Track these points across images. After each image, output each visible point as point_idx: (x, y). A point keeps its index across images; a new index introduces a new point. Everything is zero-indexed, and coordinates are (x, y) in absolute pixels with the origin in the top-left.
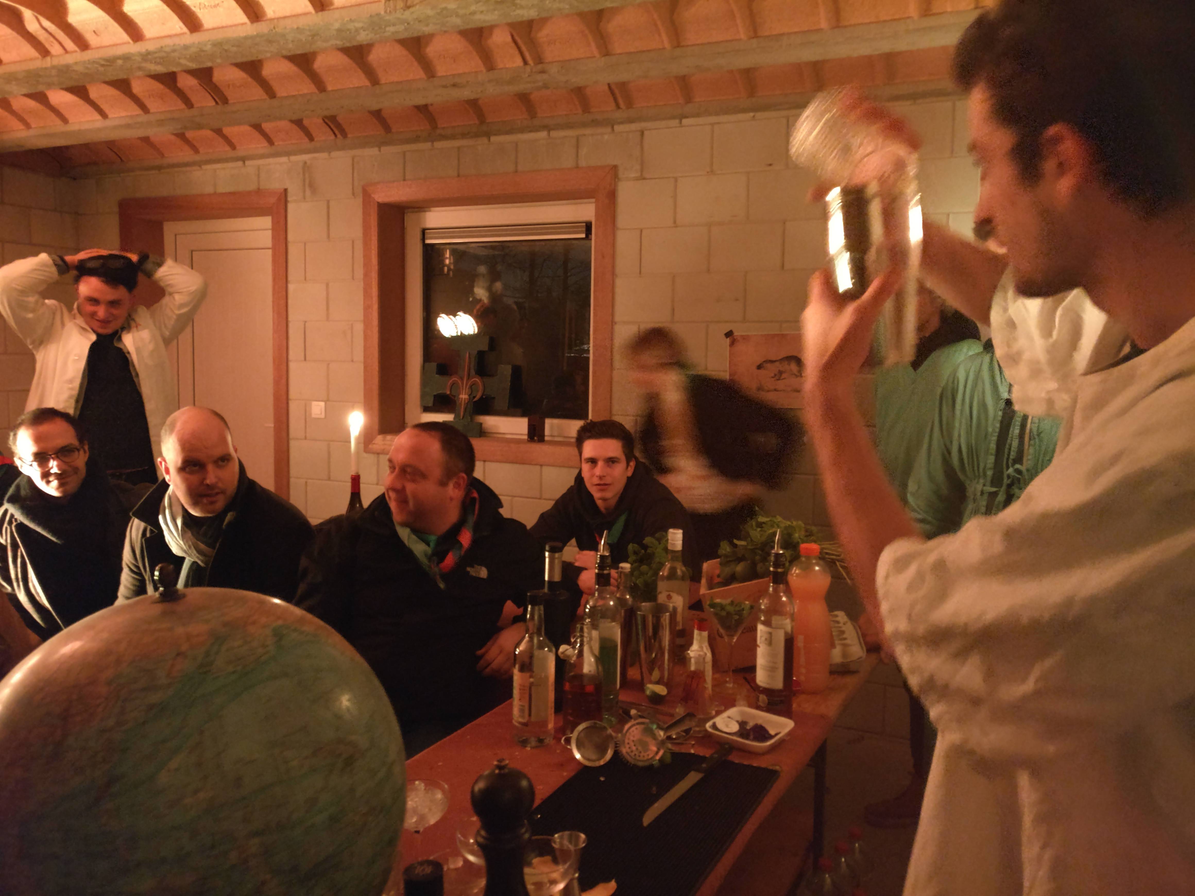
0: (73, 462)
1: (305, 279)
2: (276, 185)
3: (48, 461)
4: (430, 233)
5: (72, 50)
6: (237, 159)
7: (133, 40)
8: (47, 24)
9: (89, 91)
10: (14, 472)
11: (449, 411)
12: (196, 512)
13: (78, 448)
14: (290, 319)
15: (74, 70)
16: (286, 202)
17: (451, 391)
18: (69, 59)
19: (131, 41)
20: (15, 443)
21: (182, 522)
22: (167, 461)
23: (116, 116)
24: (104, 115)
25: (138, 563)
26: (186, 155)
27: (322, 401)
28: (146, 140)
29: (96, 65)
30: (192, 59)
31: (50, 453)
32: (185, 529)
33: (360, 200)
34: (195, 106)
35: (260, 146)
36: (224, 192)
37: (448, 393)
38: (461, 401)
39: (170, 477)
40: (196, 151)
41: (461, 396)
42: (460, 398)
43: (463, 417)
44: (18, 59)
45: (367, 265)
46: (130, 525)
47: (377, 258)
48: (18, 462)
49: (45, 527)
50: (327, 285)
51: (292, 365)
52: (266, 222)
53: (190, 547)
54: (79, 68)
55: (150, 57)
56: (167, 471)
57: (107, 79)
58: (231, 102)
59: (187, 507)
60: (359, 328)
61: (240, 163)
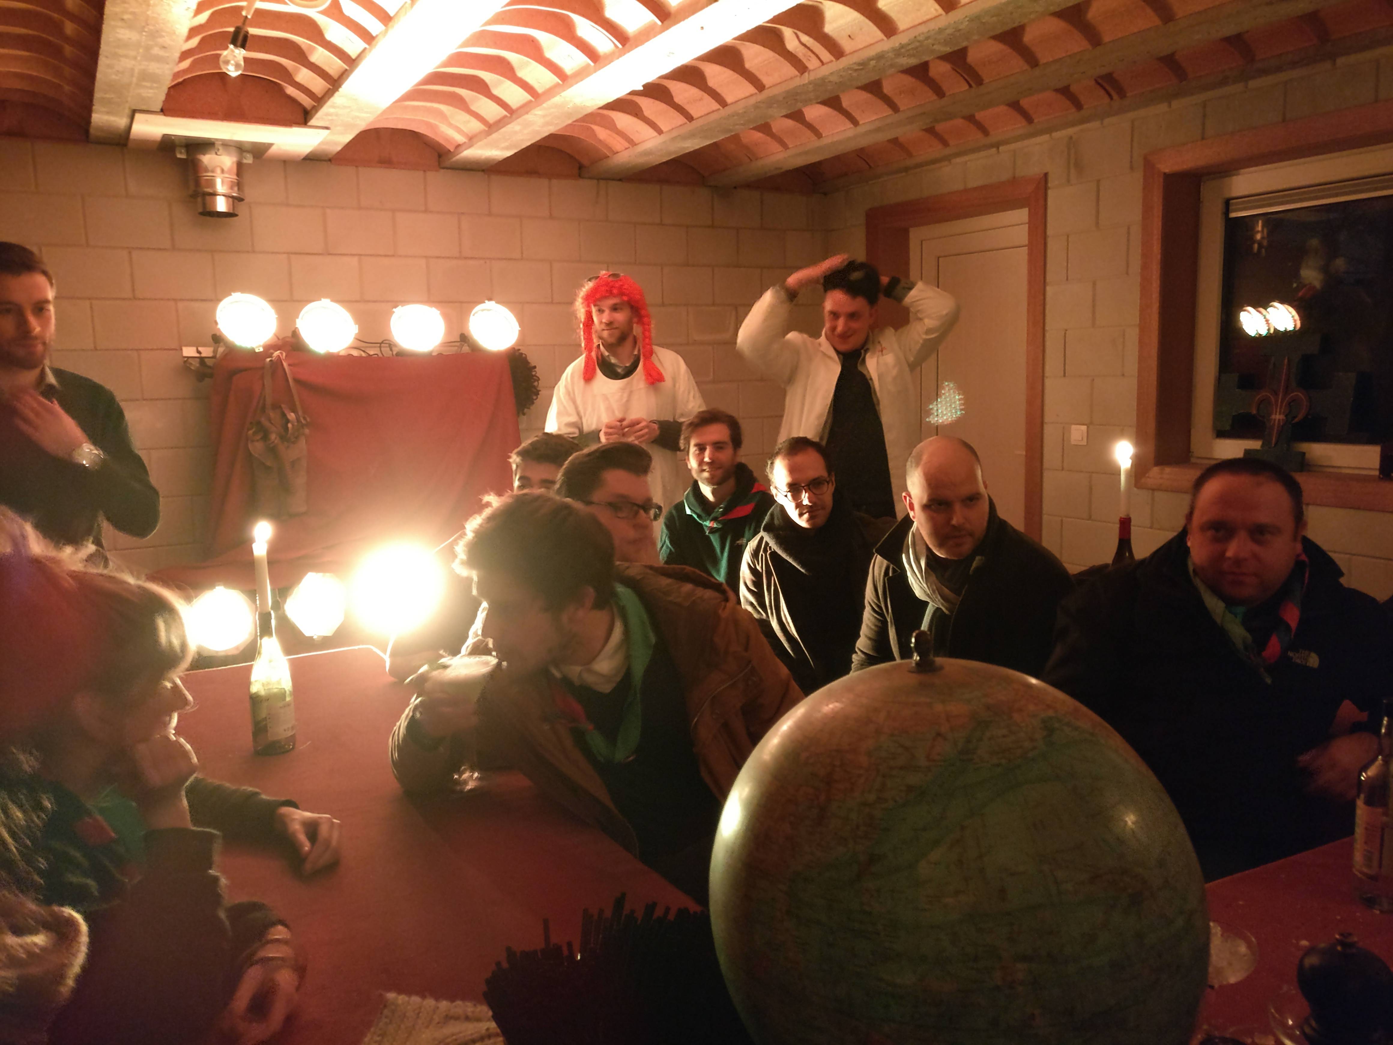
0: (821, 494)
1: (1067, 279)
2: (1034, 170)
3: (800, 492)
4: (1237, 204)
5: (828, 60)
6: (992, 146)
7: (886, 36)
8: (805, 38)
9: (842, 100)
10: (769, 500)
11: (1254, 437)
12: (942, 554)
13: (828, 480)
14: (1047, 328)
15: (830, 82)
16: (1046, 189)
17: (1258, 410)
18: (824, 71)
19: (885, 38)
20: (771, 472)
21: (925, 563)
22: (912, 496)
23: (867, 121)
24: (855, 122)
25: (880, 602)
26: (936, 150)
27: (1083, 424)
28: (895, 141)
29: (850, 72)
30: (946, 43)
31: (803, 485)
32: (929, 571)
33: (1139, 175)
34: (947, 94)
35: (1019, 126)
36: (975, 186)
37: (1254, 412)
38: (1274, 424)
39: (914, 513)
40: (945, 143)
41: (1273, 417)
42: (1272, 419)
43: (1276, 444)
44: (779, 80)
45: (1145, 255)
46: (873, 561)
47: (1160, 245)
48: (773, 491)
49: (795, 559)
50: (1094, 284)
51: (1048, 382)
52: (1022, 215)
53: (934, 591)
54: (834, 79)
55: (903, 50)
56: (912, 508)
57: (860, 84)
58: (986, 81)
59: (931, 546)
60: (1133, 334)
61: (994, 150)
